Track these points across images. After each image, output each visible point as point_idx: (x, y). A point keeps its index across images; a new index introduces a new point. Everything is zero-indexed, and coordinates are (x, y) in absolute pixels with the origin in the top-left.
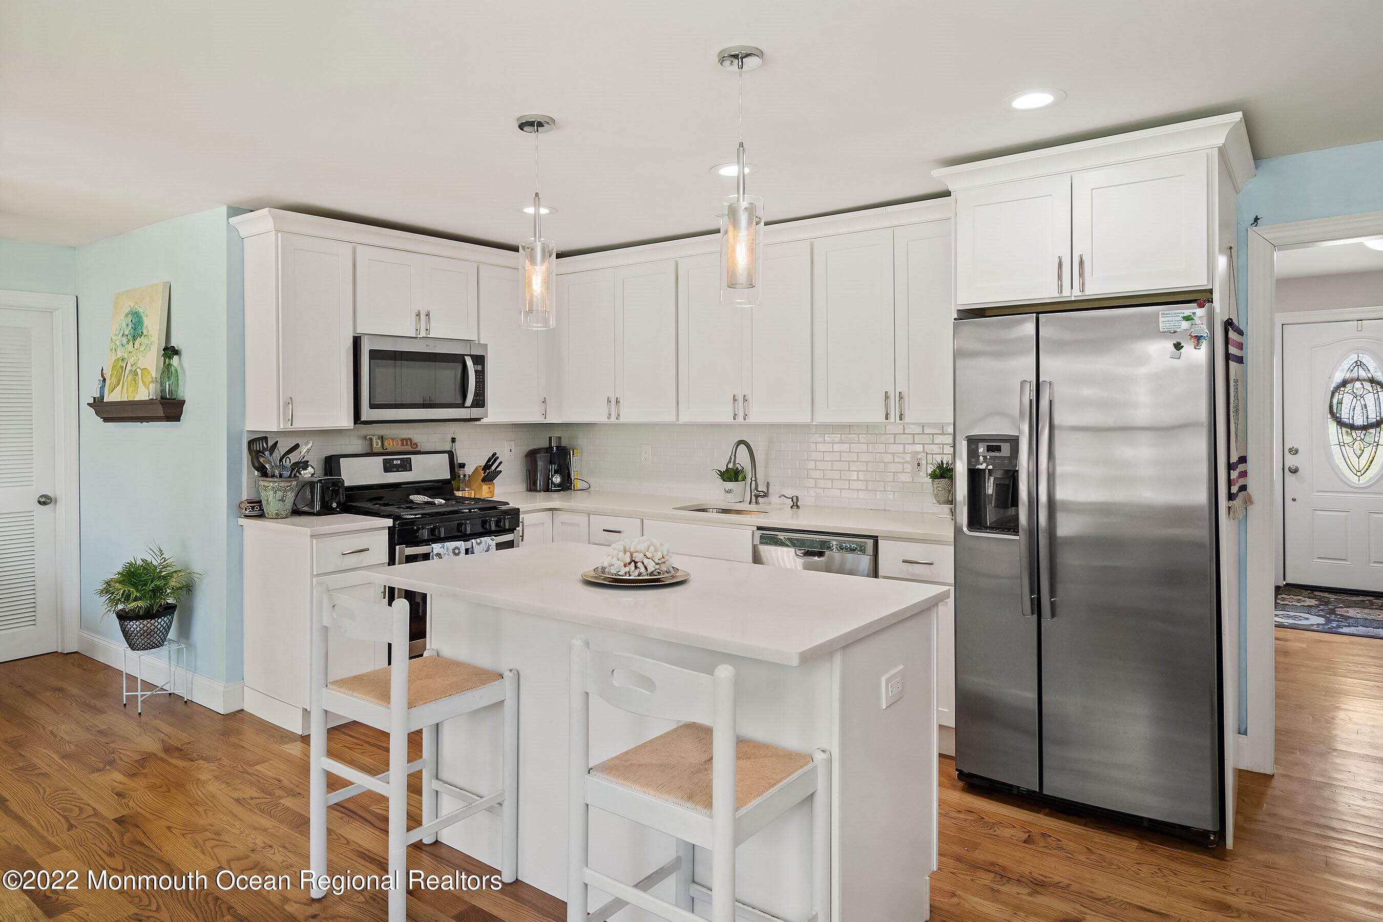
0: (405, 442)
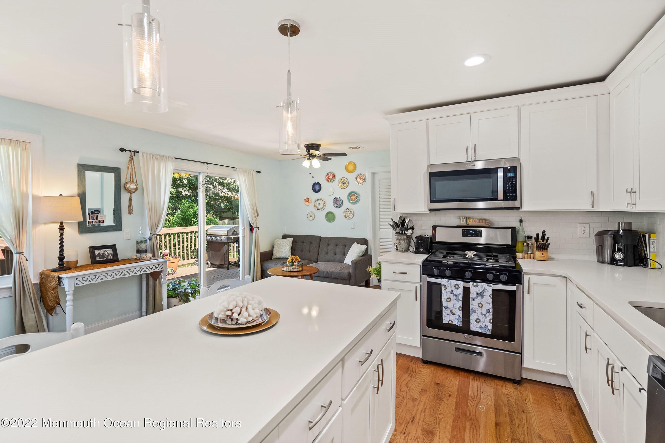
0: (481, 221)
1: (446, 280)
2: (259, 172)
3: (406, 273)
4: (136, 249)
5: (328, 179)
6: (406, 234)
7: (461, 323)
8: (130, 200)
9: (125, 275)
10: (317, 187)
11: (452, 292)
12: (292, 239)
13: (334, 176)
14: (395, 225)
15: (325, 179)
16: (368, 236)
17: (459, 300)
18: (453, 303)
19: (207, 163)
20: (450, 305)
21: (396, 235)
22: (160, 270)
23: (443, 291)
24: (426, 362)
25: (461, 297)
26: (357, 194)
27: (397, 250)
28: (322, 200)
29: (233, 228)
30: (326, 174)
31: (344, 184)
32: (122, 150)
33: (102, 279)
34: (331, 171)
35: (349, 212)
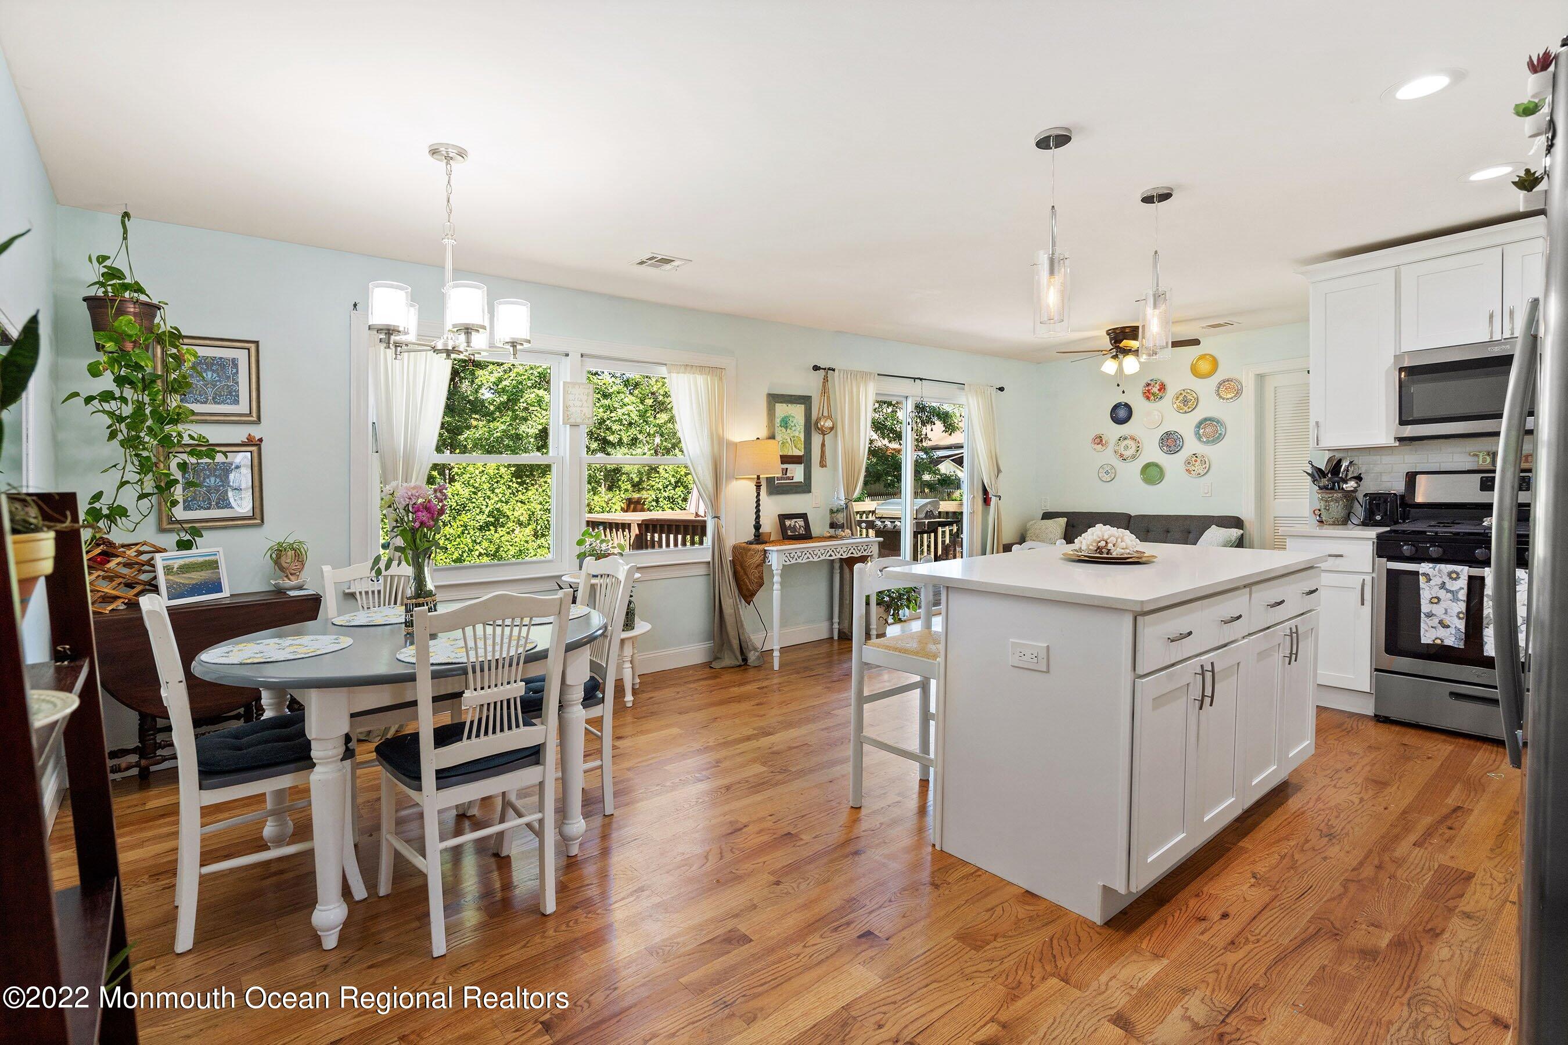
0: (1529, 459)
1: (1431, 565)
2: (1001, 389)
3: (1341, 556)
4: (828, 522)
5: (1147, 394)
6: (1343, 488)
7: (1463, 642)
8: (823, 445)
9: (831, 556)
10: (1121, 414)
11: (1443, 586)
12: (1065, 519)
13: (1163, 387)
14: (1317, 474)
15: (1141, 395)
16: (1246, 511)
17: (1458, 600)
18: (1445, 606)
19: (921, 379)
20: (1438, 610)
21: (1319, 491)
22: (869, 554)
23: (1422, 585)
24: (1381, 719)
25: (1463, 595)
26: (1218, 422)
27: (1322, 522)
28: (1133, 439)
29: (926, 505)
30: (1144, 384)
31: (1187, 402)
32: (816, 368)
33: (808, 558)
34: (1155, 377)
35: (1199, 460)
